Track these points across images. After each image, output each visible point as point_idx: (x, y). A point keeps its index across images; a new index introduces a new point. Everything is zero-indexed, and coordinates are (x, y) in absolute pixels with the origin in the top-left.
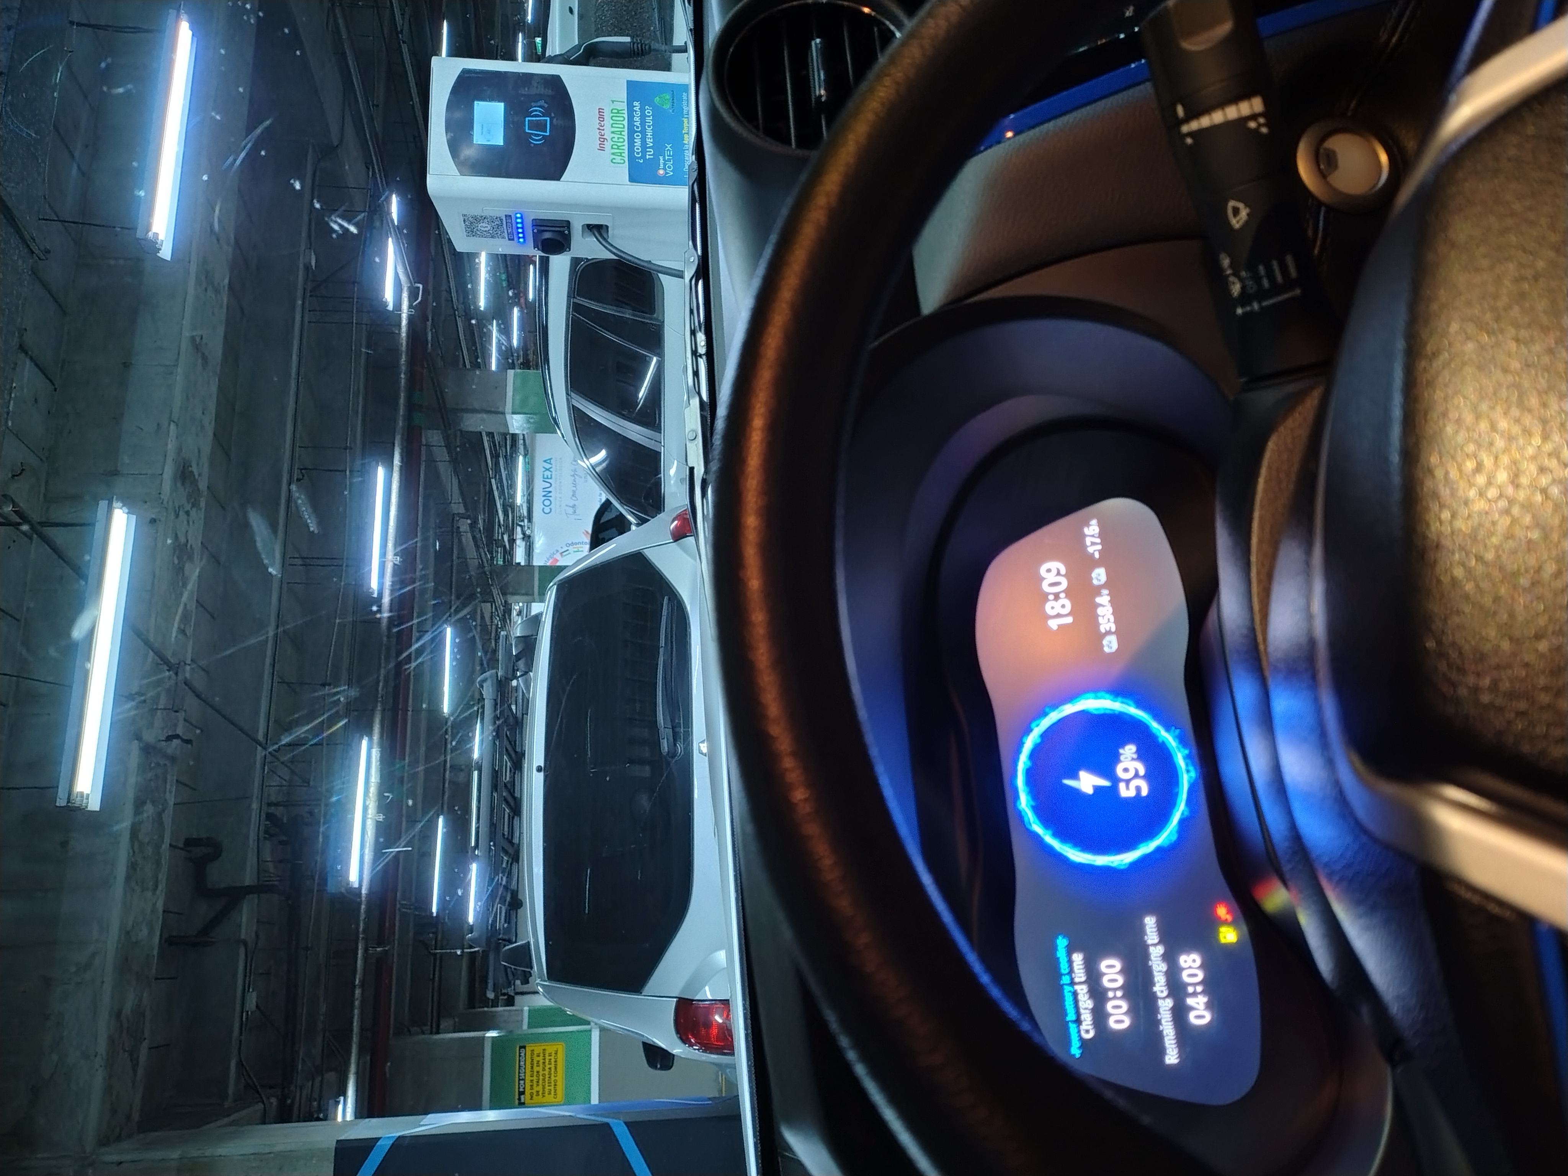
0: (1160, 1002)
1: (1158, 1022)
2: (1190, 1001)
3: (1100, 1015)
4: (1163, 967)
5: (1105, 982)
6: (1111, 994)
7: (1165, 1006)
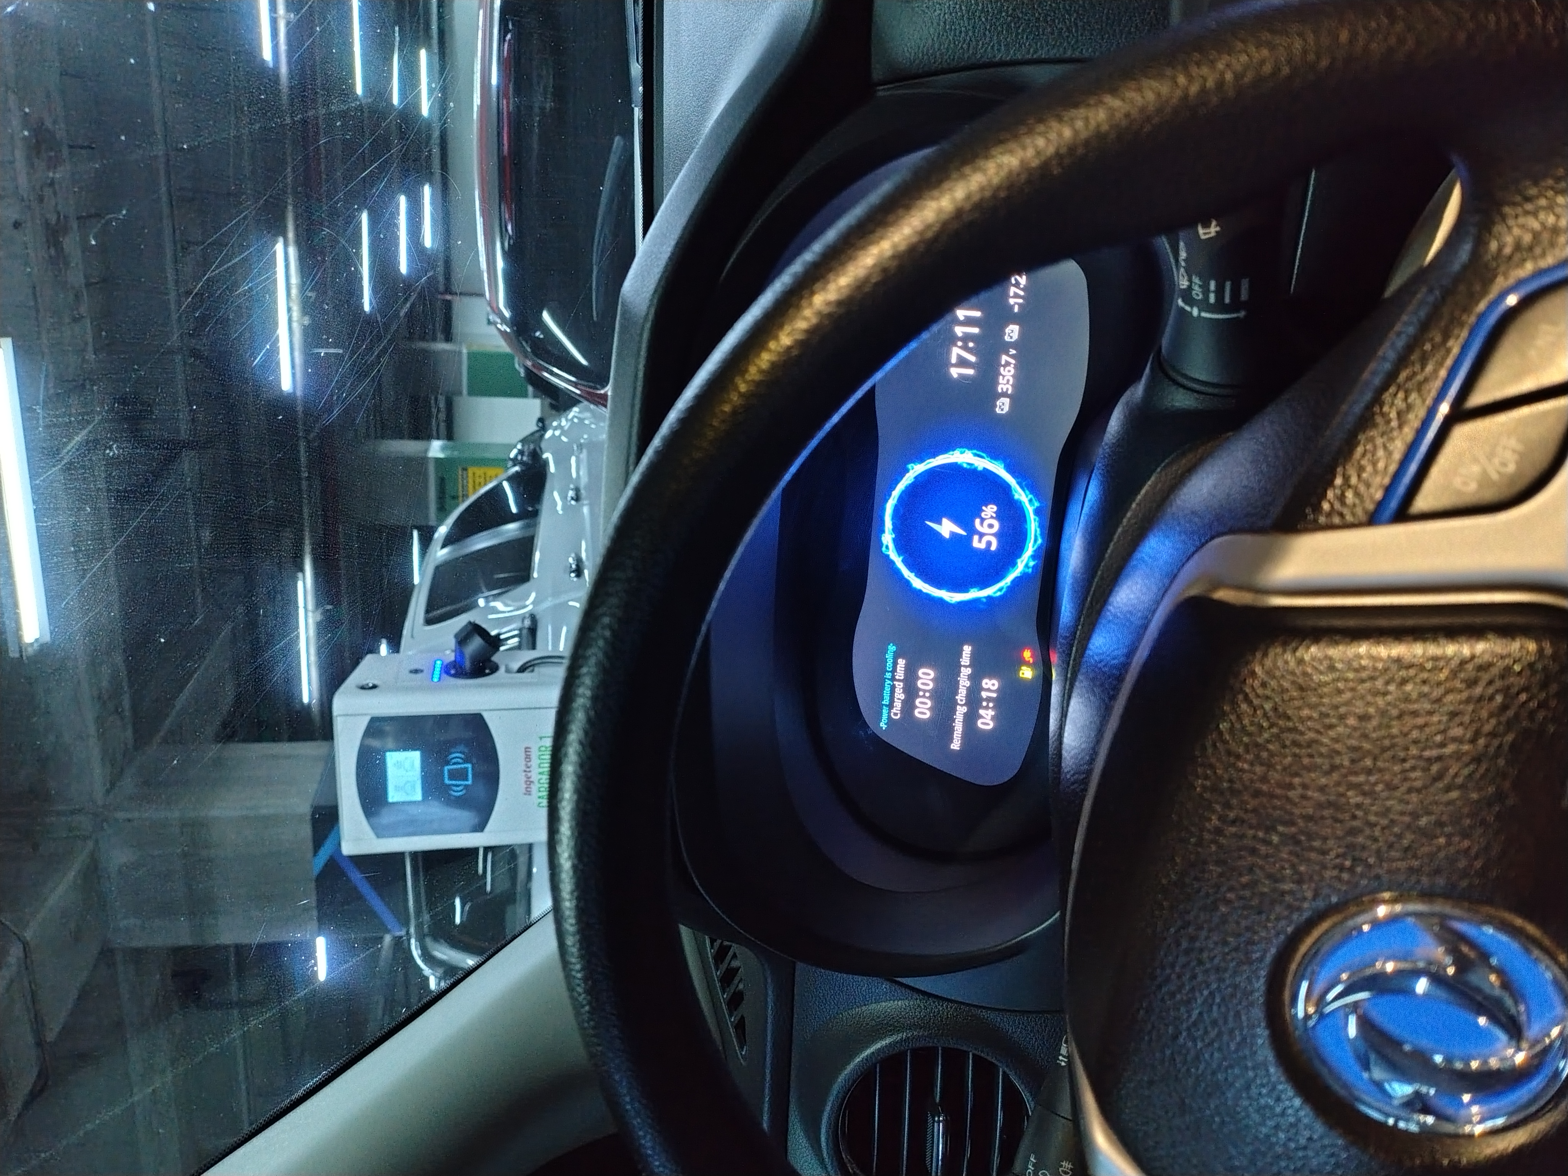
0: (958, 707)
1: (954, 720)
2: (981, 712)
3: (909, 705)
4: (968, 684)
5: (919, 684)
6: (921, 693)
7: (961, 711)
